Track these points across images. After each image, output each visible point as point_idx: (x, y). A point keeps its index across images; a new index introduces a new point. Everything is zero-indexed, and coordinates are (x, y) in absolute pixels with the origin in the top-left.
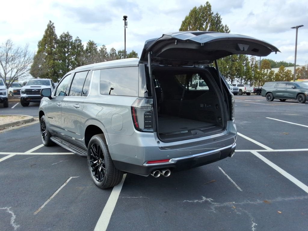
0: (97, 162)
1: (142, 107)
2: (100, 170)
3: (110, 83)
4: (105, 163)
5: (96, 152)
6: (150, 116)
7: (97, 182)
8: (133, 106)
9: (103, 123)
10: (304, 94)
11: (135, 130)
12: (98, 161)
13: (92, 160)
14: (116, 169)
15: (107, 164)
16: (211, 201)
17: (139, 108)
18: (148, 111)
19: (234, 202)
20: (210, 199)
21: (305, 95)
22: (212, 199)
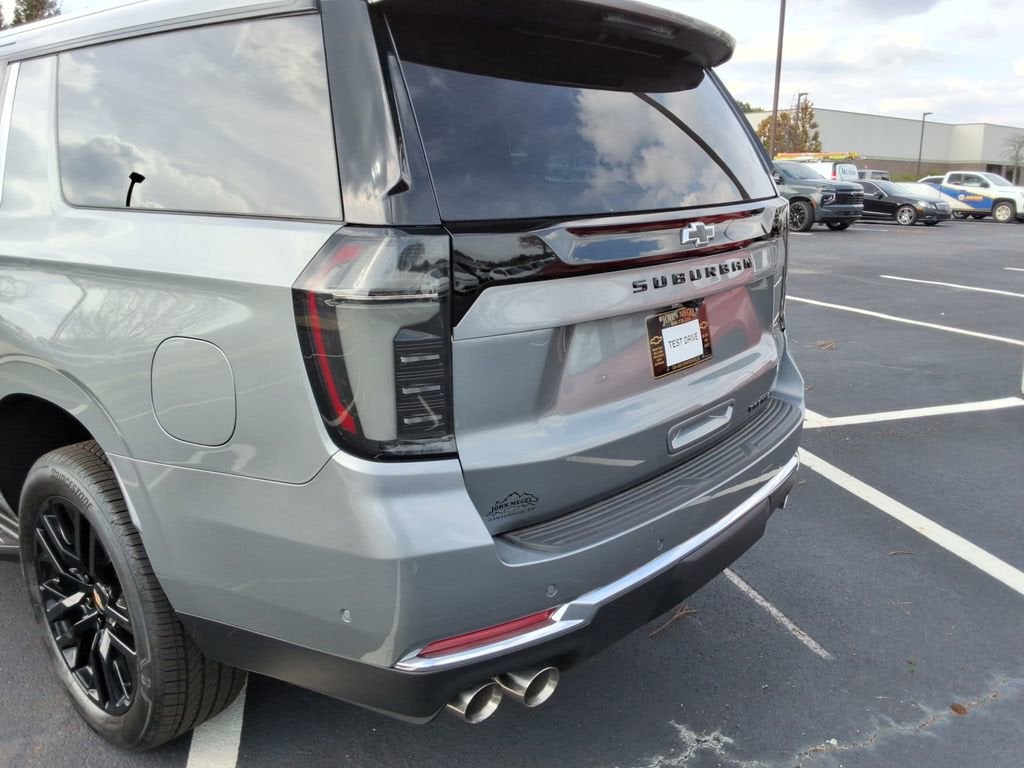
0: (83, 601)
1: (378, 298)
2: (104, 650)
3: (126, 153)
4: (129, 623)
5: (71, 548)
6: (434, 352)
7: (95, 710)
8: (306, 287)
9: (94, 392)
10: (807, 200)
11: (331, 447)
12: (90, 594)
13: (52, 585)
14: (203, 658)
15: (147, 631)
16: (726, 746)
17: (353, 302)
18: (414, 321)
19: (834, 742)
20: (717, 740)
21: (812, 205)
22: (725, 739)
